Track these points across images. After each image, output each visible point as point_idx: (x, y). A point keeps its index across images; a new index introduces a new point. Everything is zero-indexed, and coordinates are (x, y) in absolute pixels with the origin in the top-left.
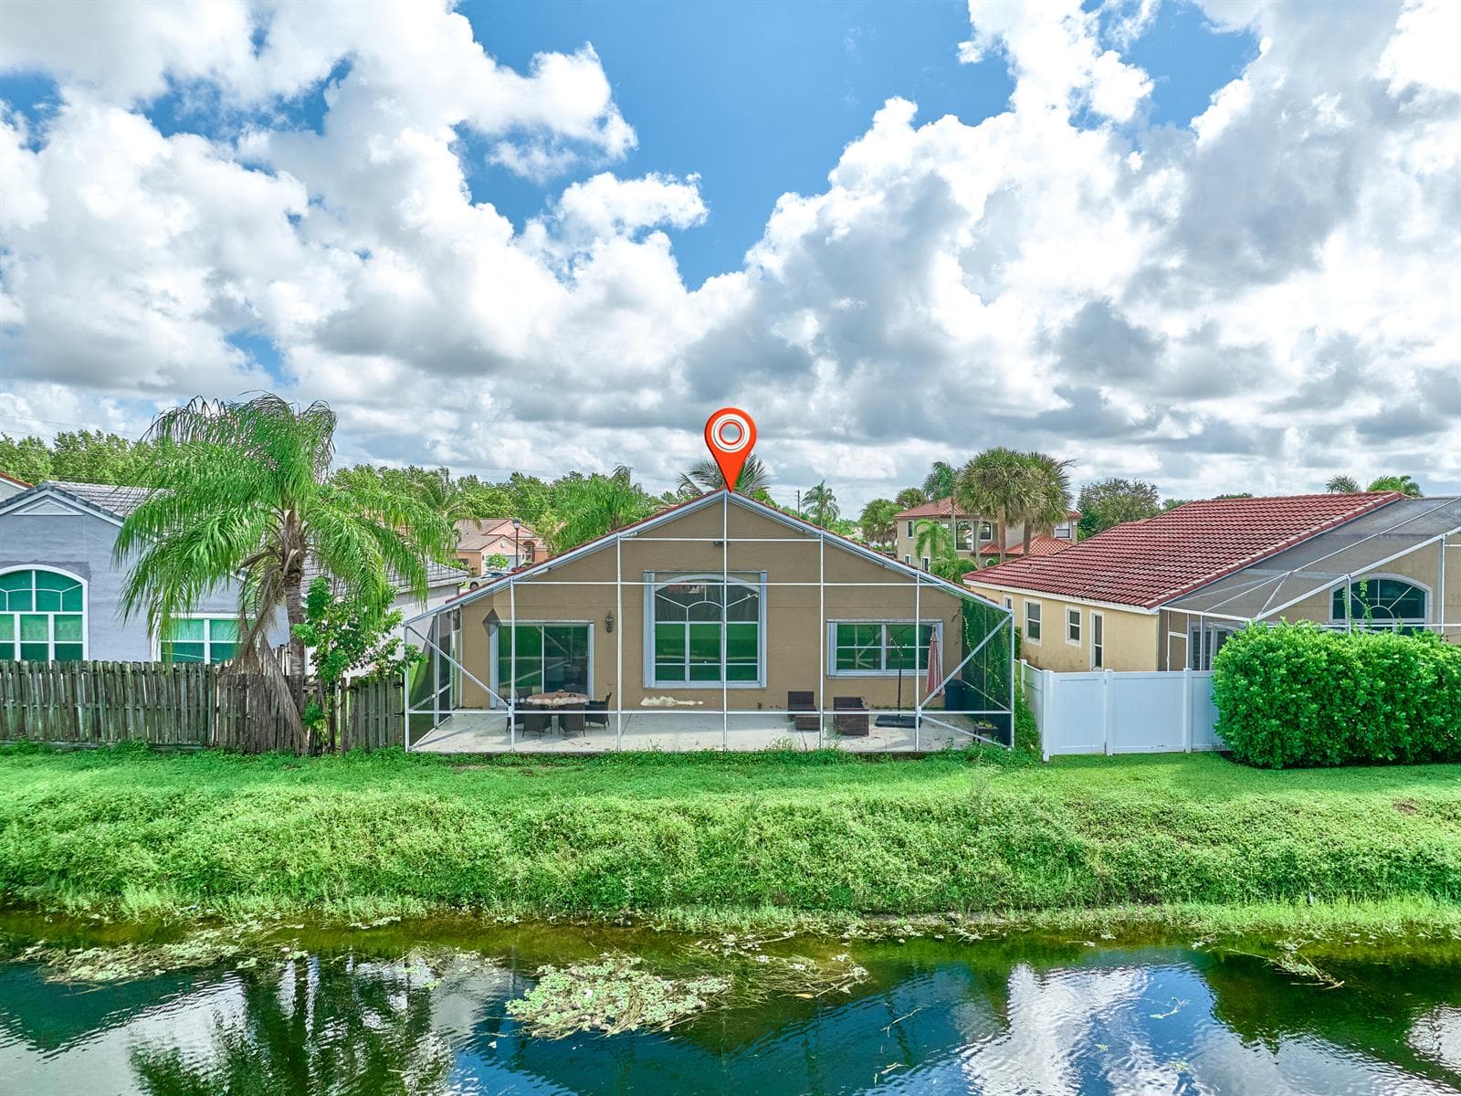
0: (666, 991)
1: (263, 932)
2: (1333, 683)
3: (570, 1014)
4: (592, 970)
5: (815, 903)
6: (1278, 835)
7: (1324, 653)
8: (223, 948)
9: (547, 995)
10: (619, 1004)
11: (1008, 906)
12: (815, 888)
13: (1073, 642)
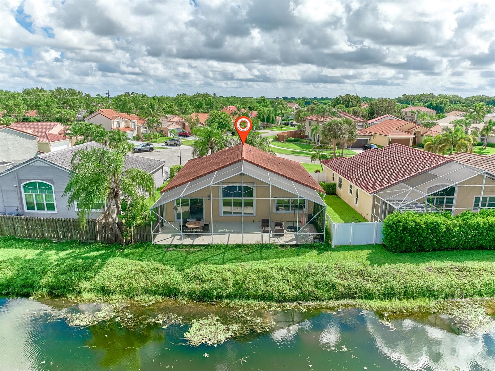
0: (224, 329)
1: (120, 307)
2: (416, 231)
3: (200, 337)
4: (206, 321)
5: (264, 298)
6: (391, 280)
7: (414, 223)
8: (111, 313)
9: (194, 331)
10: (212, 334)
11: (315, 300)
12: (264, 294)
13: (350, 194)
